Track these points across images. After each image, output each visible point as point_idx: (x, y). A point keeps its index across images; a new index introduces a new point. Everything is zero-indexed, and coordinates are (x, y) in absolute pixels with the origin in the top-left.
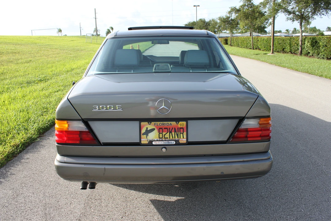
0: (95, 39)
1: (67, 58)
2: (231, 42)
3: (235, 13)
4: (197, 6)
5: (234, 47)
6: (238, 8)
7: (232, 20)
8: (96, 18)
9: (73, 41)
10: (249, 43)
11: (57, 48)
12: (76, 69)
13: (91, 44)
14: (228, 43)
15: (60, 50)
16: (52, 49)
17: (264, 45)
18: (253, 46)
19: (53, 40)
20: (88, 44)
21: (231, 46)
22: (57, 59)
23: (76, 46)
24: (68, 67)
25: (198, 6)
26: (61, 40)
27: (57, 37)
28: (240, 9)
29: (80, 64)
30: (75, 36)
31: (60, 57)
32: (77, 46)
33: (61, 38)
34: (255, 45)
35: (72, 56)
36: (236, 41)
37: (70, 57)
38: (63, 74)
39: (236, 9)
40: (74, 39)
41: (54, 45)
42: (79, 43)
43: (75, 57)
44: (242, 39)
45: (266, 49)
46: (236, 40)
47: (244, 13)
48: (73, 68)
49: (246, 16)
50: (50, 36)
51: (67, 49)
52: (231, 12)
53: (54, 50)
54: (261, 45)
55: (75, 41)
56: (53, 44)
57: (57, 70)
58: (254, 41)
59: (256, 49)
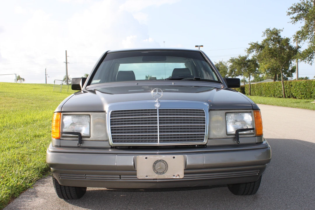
0: (65, 88)
1: (27, 108)
2: (250, 90)
3: (256, 50)
4: (199, 46)
5: (255, 97)
6: (260, 43)
7: (249, 61)
8: (67, 63)
9: (35, 89)
10: (278, 90)
11: (13, 96)
12: (40, 120)
13: (60, 94)
14: (246, 92)
15: (18, 98)
16: (6, 97)
17: (301, 91)
18: (284, 93)
19: (8, 87)
20: (56, 93)
21: (250, 95)
22: (12, 109)
23: (40, 95)
24: (28, 117)
25: (201, 46)
26: (20, 88)
27: (14, 84)
28: (263, 44)
29: (46, 115)
30: (38, 84)
31: (17, 106)
32: (42, 95)
33: (20, 85)
34: (287, 92)
35: (34, 105)
36: (258, 89)
37: (32, 107)
38: (20, 127)
39: (258, 45)
40: (37, 87)
41: (9, 92)
42: (44, 91)
43: (39, 107)
44: (266, 86)
45: (304, 97)
46: (257, 87)
47: (270, 50)
48: (36, 119)
49: (273, 53)
50: (4, 83)
51: (27, 98)
52: (251, 49)
53: (9, 98)
54: (296, 91)
55: (39, 89)
56: (7, 91)
57: (11, 122)
58: (285, 87)
59: (289, 97)
